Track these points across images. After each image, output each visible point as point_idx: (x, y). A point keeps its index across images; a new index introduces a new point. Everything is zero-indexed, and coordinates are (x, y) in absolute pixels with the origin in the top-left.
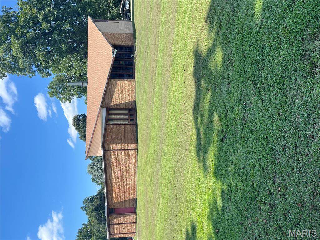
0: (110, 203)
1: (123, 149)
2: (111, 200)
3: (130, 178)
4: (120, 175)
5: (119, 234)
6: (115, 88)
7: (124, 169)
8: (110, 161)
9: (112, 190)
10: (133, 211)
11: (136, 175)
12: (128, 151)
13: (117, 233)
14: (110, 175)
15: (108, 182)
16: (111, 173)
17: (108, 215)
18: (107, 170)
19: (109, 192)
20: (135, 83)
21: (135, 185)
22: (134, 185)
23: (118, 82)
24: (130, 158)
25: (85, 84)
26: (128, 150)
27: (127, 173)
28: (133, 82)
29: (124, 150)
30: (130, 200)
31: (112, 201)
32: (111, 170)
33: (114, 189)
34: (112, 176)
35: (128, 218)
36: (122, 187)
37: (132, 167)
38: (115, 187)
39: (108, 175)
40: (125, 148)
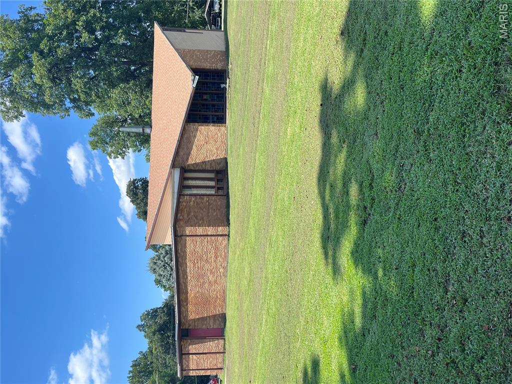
0: (183, 320)
1: (205, 234)
2: (184, 315)
3: (216, 281)
4: (200, 276)
5: (197, 370)
6: (195, 137)
7: (207, 266)
8: (185, 252)
9: (187, 299)
10: (220, 333)
11: (226, 276)
12: (213, 238)
13: (194, 368)
14: (183, 276)
15: (181, 287)
16: (185, 273)
17: (180, 339)
18: (180, 268)
19: (181, 303)
20: (227, 130)
21: (224, 292)
22: (222, 291)
23: (200, 127)
24: (217, 248)
25: (147, 130)
26: (213, 235)
27: (211, 272)
28: (223, 128)
29: (207, 235)
30: (215, 316)
31: (187, 316)
32: (186, 267)
33: (190, 299)
34: (187, 278)
35: (211, 345)
36: (202, 294)
37: (219, 264)
38: (191, 295)
39: (181, 275)
40: (209, 233)
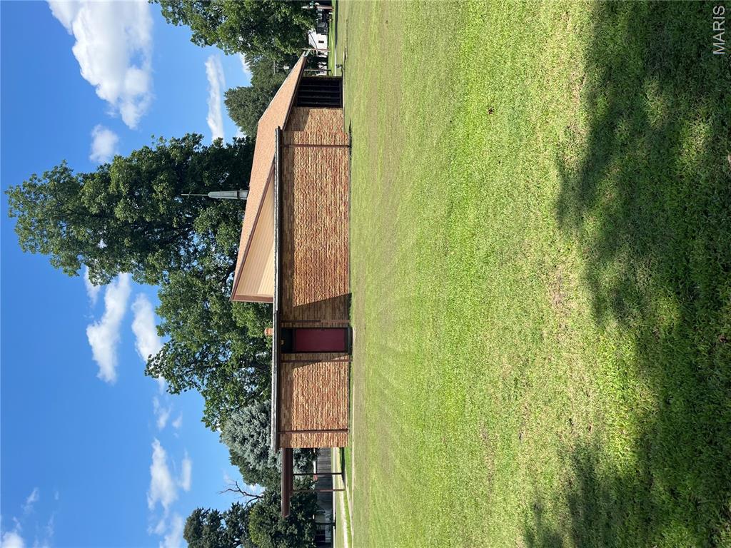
4: (313, 218)
5: (304, 431)
7: (322, 199)
8: (292, 174)
9: (292, 262)
11: (348, 219)
12: (330, 150)
13: (299, 429)
14: (289, 218)
15: (284, 238)
18: (285, 201)
19: (284, 271)
22: (343, 248)
26: (330, 146)
27: (329, 212)
29: (322, 146)
30: (333, 299)
32: (294, 201)
33: (297, 261)
34: (294, 220)
36: (315, 253)
